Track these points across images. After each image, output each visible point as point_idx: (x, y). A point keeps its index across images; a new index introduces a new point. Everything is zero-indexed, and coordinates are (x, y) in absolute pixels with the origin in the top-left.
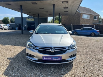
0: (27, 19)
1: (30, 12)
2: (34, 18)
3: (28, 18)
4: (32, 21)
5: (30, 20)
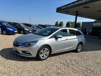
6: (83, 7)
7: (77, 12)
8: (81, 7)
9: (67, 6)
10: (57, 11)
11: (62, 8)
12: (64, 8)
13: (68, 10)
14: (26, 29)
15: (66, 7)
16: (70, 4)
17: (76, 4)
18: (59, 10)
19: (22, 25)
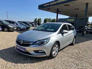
0: (68, 20)
1: (68, 14)
2: (74, 19)
3: (69, 18)
4: (72, 22)
5: (70, 21)
6: (65, 5)
7: (58, 9)
8: (63, 5)
9: (50, 4)
10: (39, 8)
11: (45, 5)
12: (46, 5)
13: (50, 8)
14: (10, 26)
15: (48, 4)
16: (52, 2)
17: (58, 2)
18: (41, 7)
19: (4, 22)
